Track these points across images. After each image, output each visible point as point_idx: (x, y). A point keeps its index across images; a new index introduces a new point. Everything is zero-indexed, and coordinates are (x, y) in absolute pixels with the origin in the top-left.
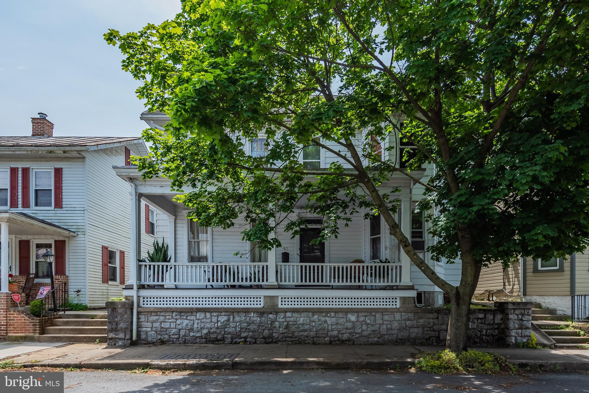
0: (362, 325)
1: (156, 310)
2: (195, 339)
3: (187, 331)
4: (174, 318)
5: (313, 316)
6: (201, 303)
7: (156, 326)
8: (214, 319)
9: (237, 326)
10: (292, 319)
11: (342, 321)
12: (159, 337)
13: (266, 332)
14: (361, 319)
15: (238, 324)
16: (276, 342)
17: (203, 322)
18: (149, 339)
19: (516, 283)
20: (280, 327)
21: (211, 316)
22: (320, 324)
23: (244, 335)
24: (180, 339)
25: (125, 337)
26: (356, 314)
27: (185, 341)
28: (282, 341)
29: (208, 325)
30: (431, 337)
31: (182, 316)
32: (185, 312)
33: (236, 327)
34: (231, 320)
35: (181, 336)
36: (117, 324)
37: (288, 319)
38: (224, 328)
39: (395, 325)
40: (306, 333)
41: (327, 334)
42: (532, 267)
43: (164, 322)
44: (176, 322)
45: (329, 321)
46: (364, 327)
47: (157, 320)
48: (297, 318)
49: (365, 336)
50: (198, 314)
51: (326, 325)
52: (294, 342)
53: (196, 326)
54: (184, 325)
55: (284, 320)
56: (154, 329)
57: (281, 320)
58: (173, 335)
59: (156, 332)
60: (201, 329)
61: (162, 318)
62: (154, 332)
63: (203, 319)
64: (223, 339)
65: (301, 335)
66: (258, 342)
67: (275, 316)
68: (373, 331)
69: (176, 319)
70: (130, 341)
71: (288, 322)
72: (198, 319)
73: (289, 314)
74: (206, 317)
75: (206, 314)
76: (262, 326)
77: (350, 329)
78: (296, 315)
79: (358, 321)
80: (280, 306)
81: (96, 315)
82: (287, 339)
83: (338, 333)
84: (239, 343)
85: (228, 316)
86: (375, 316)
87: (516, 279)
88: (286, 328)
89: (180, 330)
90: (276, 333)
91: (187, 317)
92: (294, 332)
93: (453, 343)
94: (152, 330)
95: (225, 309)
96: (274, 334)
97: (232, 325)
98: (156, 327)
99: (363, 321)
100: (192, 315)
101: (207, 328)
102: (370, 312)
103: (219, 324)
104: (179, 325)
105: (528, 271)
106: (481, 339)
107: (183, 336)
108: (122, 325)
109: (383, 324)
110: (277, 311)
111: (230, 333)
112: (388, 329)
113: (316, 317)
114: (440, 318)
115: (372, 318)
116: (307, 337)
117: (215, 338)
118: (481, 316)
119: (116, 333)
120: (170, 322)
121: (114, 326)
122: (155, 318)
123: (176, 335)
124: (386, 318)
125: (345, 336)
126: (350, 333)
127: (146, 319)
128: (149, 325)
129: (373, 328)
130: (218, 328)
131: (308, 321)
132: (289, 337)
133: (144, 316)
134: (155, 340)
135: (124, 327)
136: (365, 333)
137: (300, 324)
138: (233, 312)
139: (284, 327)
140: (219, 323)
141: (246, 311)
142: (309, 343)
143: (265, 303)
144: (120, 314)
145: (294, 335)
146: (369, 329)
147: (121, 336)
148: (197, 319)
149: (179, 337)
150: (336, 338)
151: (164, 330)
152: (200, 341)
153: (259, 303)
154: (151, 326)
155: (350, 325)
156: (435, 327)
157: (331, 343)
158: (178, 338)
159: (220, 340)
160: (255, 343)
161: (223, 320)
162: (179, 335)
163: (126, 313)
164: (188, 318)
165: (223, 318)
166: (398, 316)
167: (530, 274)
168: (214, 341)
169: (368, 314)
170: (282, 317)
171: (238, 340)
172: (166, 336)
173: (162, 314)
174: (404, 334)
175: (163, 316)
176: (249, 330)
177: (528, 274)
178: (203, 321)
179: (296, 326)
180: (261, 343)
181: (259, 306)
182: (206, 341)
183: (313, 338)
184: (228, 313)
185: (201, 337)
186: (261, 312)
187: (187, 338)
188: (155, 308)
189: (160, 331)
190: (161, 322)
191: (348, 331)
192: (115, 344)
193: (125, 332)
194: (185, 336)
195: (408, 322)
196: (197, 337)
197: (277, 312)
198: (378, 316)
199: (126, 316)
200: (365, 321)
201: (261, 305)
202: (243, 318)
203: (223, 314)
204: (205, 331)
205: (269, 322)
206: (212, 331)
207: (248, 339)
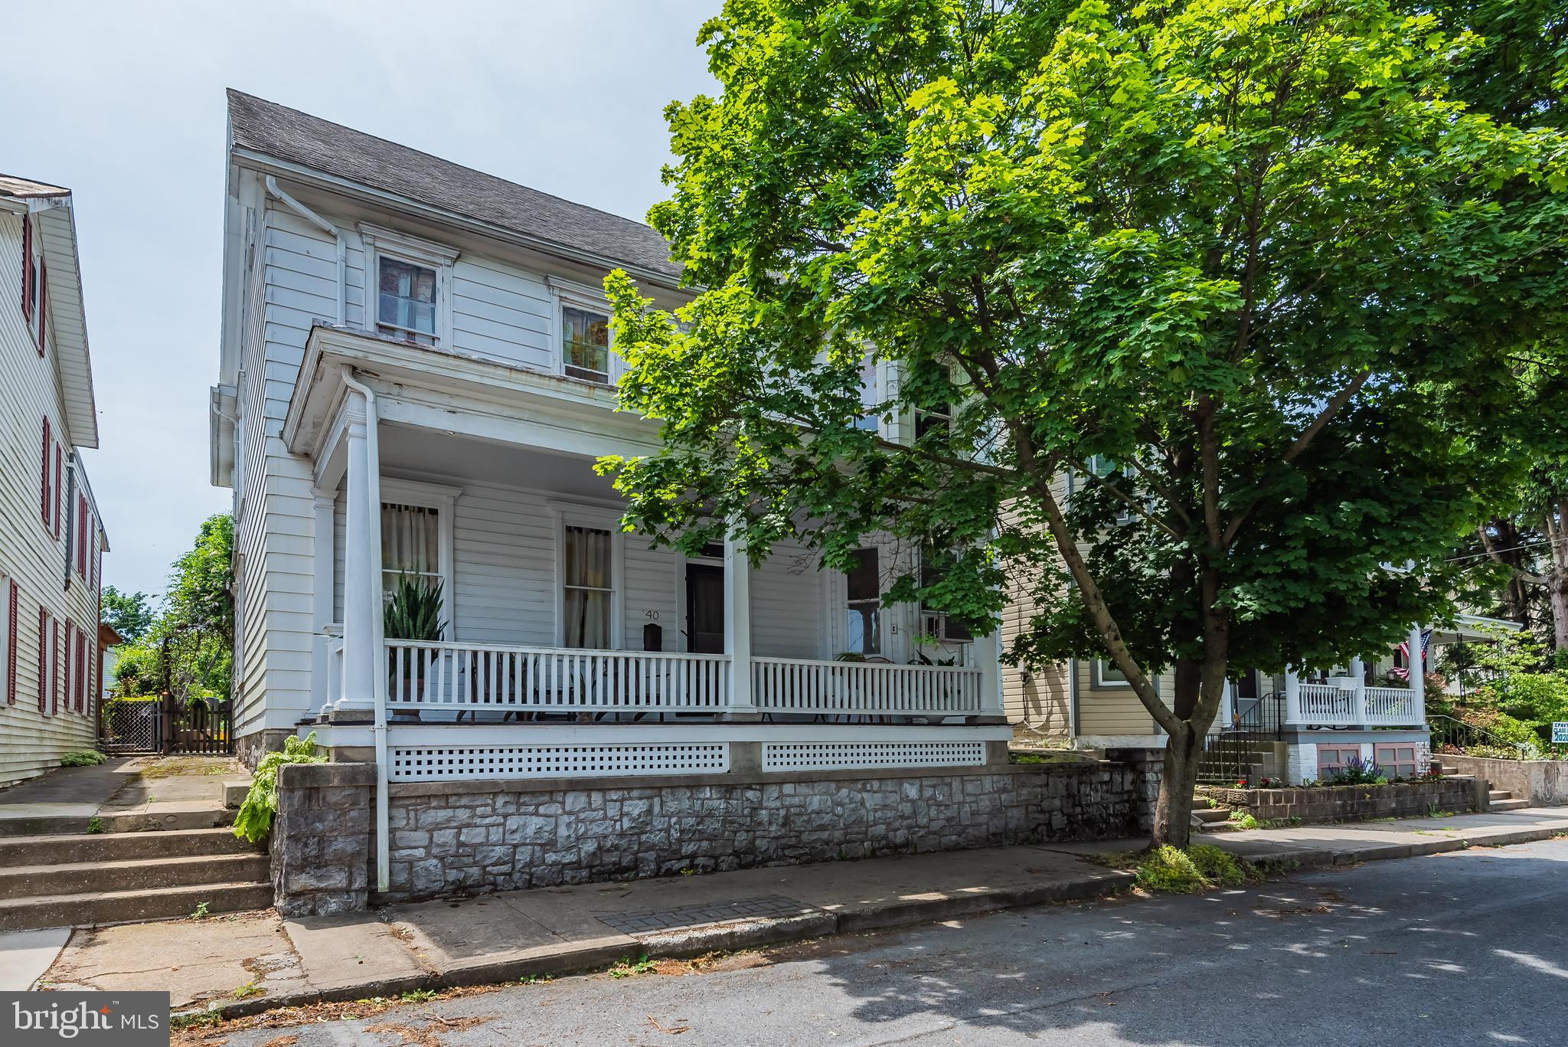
0: (929, 806)
1: (448, 791)
2: (561, 872)
3: (537, 848)
4: (500, 811)
5: (838, 789)
6: (571, 764)
7: (443, 839)
8: (613, 811)
9: (670, 826)
10: (796, 800)
11: (893, 799)
12: (453, 875)
13: (742, 836)
14: (928, 793)
15: (674, 820)
16: (763, 863)
17: (583, 821)
18: (420, 884)
19: (1056, 709)
20: (770, 823)
21: (605, 801)
22: (853, 810)
23: (688, 848)
24: (516, 876)
25: (350, 883)
26: (918, 782)
27: (530, 881)
28: (778, 859)
29: (596, 829)
30: (1039, 825)
31: (524, 804)
32: (532, 793)
33: (667, 830)
34: (657, 809)
35: (519, 866)
36: (323, 841)
37: (788, 801)
38: (639, 834)
39: (985, 803)
40: (825, 835)
41: (866, 833)
42: (1088, 679)
43: (468, 825)
44: (504, 824)
45: (871, 800)
46: (933, 812)
47: (449, 820)
48: (806, 796)
49: (934, 833)
50: (570, 799)
51: (863, 811)
52: (804, 858)
53: (563, 832)
54: (530, 831)
55: (778, 804)
56: (435, 851)
57: (772, 805)
58: (494, 865)
59: (442, 859)
60: (578, 839)
61: (463, 815)
62: (435, 861)
63: (583, 810)
64: (635, 866)
65: (816, 841)
66: (724, 866)
67: (758, 794)
68: (948, 820)
69: (505, 816)
70: (365, 897)
71: (788, 808)
72: (570, 813)
73: (788, 789)
74: (590, 804)
75: (589, 797)
76: (732, 822)
77: (908, 818)
78: (803, 789)
79: (921, 798)
80: (765, 769)
81: (114, 819)
82: (787, 852)
83: (887, 829)
84: (678, 873)
85: (648, 798)
86: (950, 784)
87: (1055, 703)
88: (784, 825)
89: (515, 846)
90: (764, 837)
91: (537, 806)
92: (801, 832)
93: (1174, 832)
94: (428, 855)
95: (642, 779)
96: (758, 842)
97: (659, 823)
98: (443, 845)
99: (930, 798)
100: (552, 801)
101: (596, 837)
102: (941, 775)
103: (626, 824)
104: (513, 832)
105: (1081, 686)
106: (1108, 823)
107: (527, 865)
108: (342, 844)
109: (964, 802)
110: (763, 782)
111: (652, 847)
112: (973, 814)
113: (844, 792)
114: (1051, 784)
115: (946, 788)
116: (827, 843)
117: (614, 864)
118: (1106, 777)
119: (319, 873)
120: (487, 826)
121: (312, 851)
122: (443, 814)
123: (505, 863)
124: (970, 788)
125: (900, 836)
126: (909, 827)
127: (412, 822)
128: (421, 837)
129: (949, 813)
130: (622, 835)
131: (829, 803)
132: (790, 847)
133: (403, 811)
134: (436, 886)
135: (349, 849)
136: (936, 826)
137: (813, 812)
138: (660, 788)
139: (780, 821)
140: (625, 820)
141: (694, 783)
142: (832, 859)
143: (734, 761)
144: (335, 807)
145: (800, 842)
146: (942, 816)
147: (338, 880)
148: (565, 813)
149: (513, 868)
150: (884, 842)
151: (469, 850)
152: (573, 878)
153: (717, 761)
154: (426, 843)
155: (907, 809)
156: (1045, 804)
157: (873, 855)
158: (510, 874)
159: (627, 869)
160: (716, 869)
161: (636, 812)
162: (513, 862)
163: (355, 803)
164: (542, 810)
165: (636, 807)
166: (987, 783)
167: (1085, 693)
168: (611, 873)
169: (939, 781)
170: (776, 795)
171: (676, 866)
172: (475, 871)
173: (464, 801)
174: (996, 825)
175: (466, 807)
176: (701, 836)
177: (1082, 694)
178: (582, 816)
179: (805, 818)
180: (730, 869)
181: (717, 770)
182: (591, 874)
183: (839, 844)
184: (649, 792)
185: (577, 865)
186: (726, 786)
187: (538, 870)
188: (446, 784)
189: (457, 855)
190: (459, 828)
191: (906, 823)
192: (313, 912)
193: (350, 867)
194: (530, 864)
195: (1003, 797)
196: (564, 865)
197: (763, 785)
198: (956, 784)
199: (353, 814)
200: (933, 797)
201: (722, 764)
202: (686, 804)
203: (635, 793)
204: (590, 847)
205: (746, 812)
206: (609, 844)
207: (700, 861)
